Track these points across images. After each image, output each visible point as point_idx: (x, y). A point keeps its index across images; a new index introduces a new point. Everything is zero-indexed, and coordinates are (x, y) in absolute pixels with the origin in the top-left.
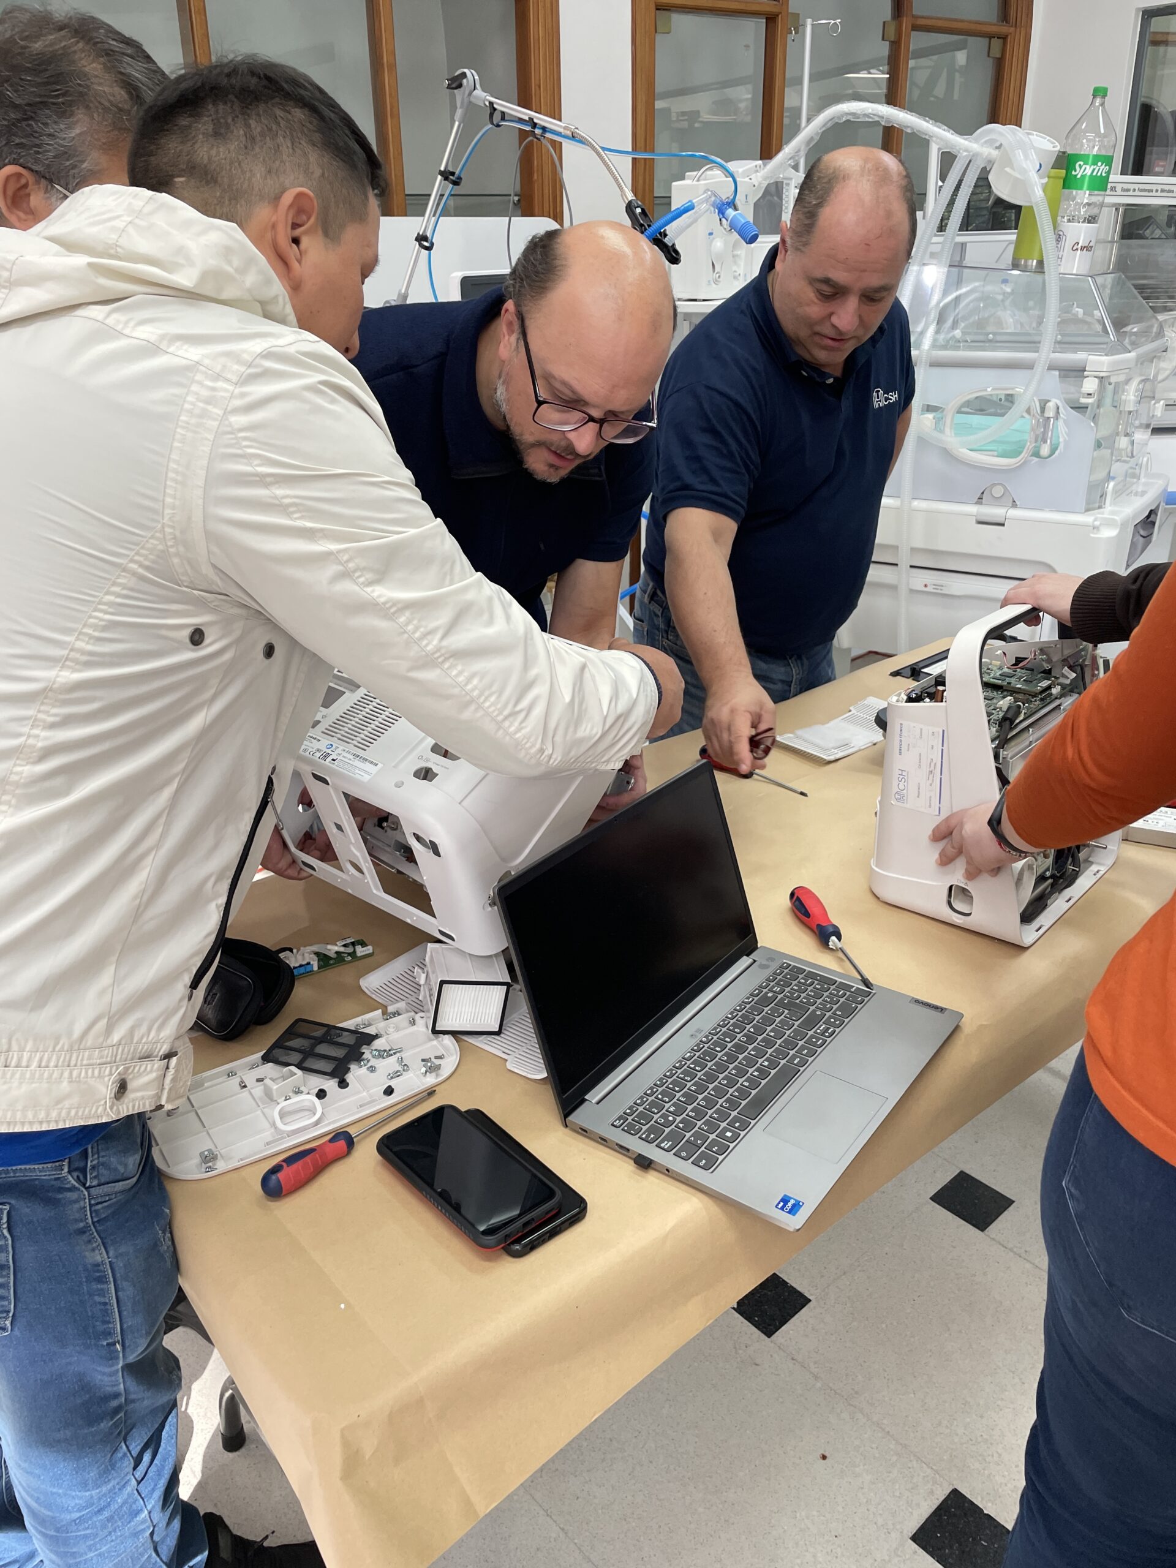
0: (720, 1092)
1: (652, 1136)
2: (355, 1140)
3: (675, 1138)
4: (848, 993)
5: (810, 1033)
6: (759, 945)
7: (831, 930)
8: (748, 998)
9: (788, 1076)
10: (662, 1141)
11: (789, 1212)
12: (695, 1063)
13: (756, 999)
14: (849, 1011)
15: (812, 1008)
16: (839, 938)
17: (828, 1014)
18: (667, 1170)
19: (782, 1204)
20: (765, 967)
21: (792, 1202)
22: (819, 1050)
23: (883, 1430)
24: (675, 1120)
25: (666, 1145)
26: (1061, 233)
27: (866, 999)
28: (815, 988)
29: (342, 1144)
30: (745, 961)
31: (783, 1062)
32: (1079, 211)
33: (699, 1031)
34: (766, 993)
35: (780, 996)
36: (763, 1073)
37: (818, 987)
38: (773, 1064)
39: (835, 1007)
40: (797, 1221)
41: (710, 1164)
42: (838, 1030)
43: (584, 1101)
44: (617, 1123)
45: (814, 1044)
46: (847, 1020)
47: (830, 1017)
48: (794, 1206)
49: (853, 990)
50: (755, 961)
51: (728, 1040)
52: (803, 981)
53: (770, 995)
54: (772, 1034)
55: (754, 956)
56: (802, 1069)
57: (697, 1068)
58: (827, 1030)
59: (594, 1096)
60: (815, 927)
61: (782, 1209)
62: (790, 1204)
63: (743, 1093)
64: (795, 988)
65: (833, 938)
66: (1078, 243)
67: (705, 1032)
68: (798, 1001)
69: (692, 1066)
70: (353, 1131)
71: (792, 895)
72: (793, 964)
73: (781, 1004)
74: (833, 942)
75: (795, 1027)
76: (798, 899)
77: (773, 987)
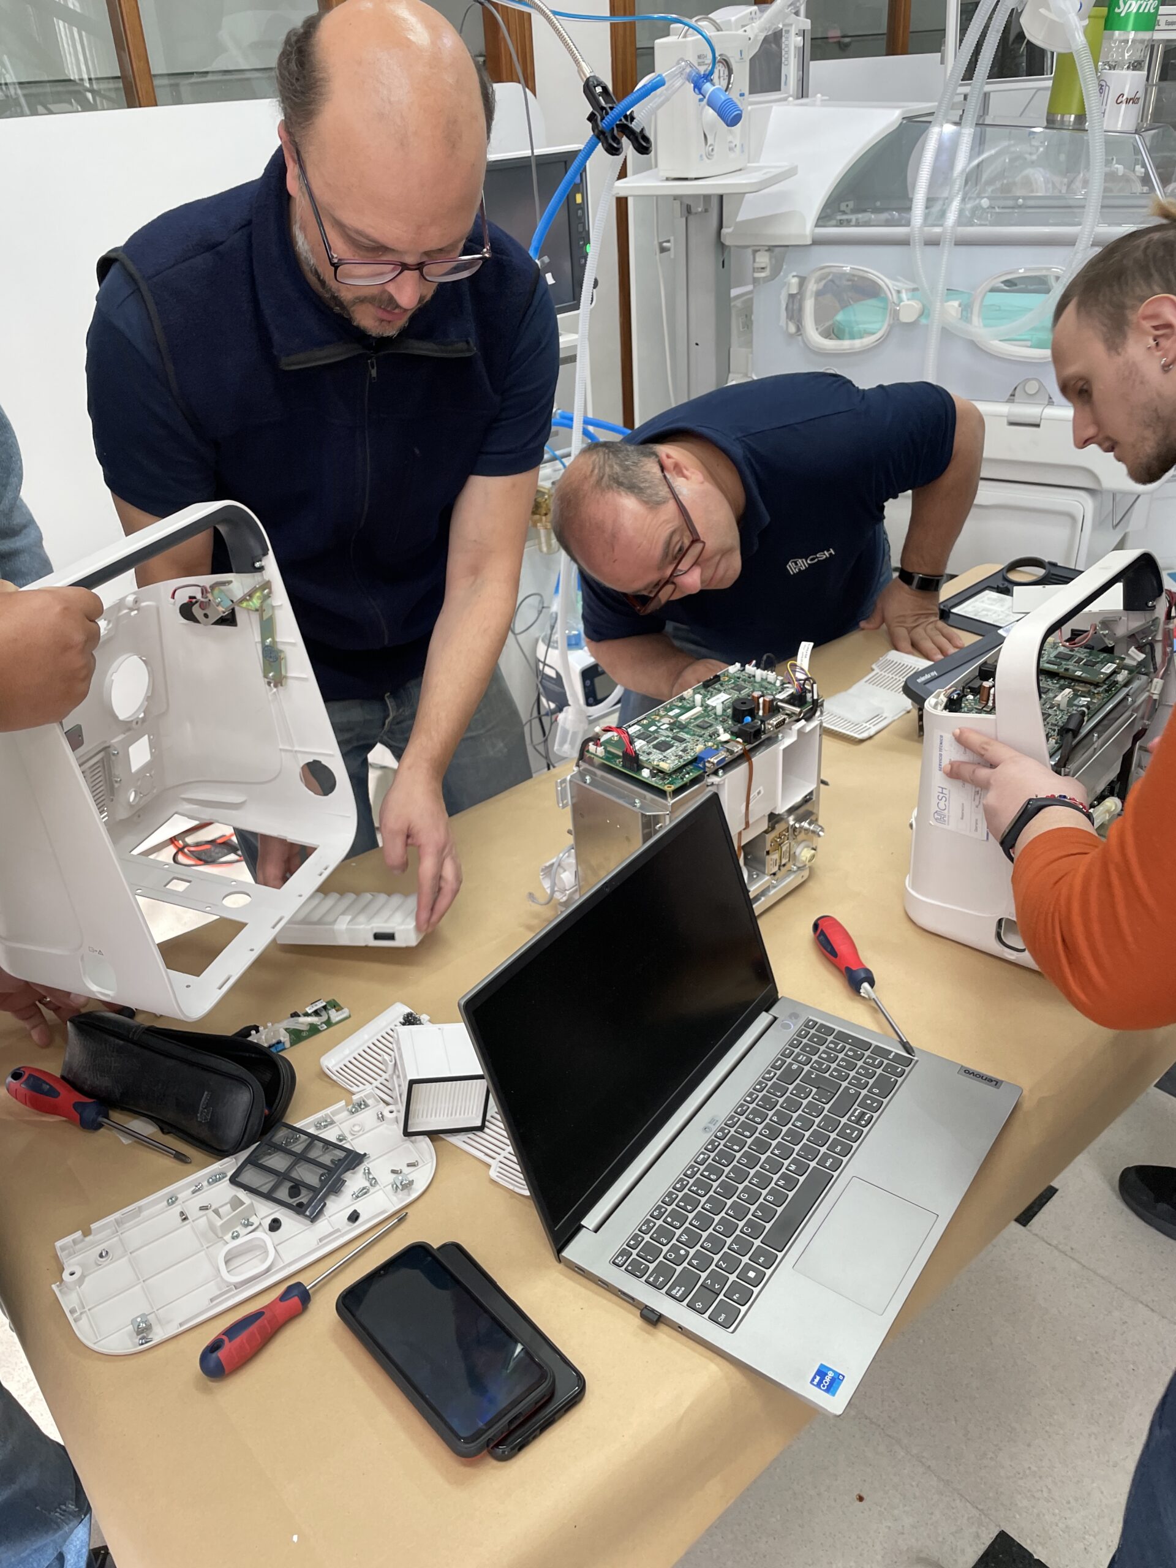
0: (740, 1212)
1: (661, 1279)
2: (310, 1292)
3: (687, 1280)
4: (886, 1062)
5: (844, 1120)
6: (780, 997)
7: (863, 975)
8: (769, 1072)
9: (819, 1184)
10: (672, 1288)
11: (827, 1391)
12: (709, 1168)
13: (778, 1072)
14: (886, 1088)
15: (845, 1084)
16: (872, 984)
17: (864, 1092)
18: (680, 1327)
19: (818, 1378)
20: (787, 1027)
21: (830, 1374)
22: (855, 1145)
23: (923, 1464)
24: (688, 1253)
25: (678, 1292)
26: (1104, 84)
27: (907, 1069)
28: (846, 1055)
29: (295, 1301)
30: (764, 1019)
31: (813, 1164)
32: (1123, 56)
33: (713, 1121)
34: (791, 1064)
35: (807, 1068)
36: (790, 1182)
37: (851, 1053)
38: (801, 1169)
39: (871, 1081)
40: (836, 1404)
41: (728, 1319)
42: (875, 1115)
43: (580, 1227)
44: (619, 1261)
45: (848, 1137)
46: (885, 1101)
47: (866, 1097)
48: (833, 1380)
49: (890, 1057)
50: (775, 1019)
51: (747, 1134)
52: (832, 1046)
53: (795, 1067)
54: (799, 1124)
55: (774, 1011)
56: (835, 1174)
57: (713, 1177)
58: (863, 1114)
59: (590, 1220)
60: (844, 970)
61: (818, 1385)
62: (827, 1379)
63: (767, 1213)
64: (824, 1056)
65: (866, 985)
66: (1123, 95)
67: (720, 1123)
68: (827, 1075)
69: (706, 1173)
70: (308, 1281)
71: (816, 926)
72: (820, 1021)
73: (807, 1079)
74: (865, 989)
75: (825, 1112)
76: (823, 933)
77: (798, 1055)
